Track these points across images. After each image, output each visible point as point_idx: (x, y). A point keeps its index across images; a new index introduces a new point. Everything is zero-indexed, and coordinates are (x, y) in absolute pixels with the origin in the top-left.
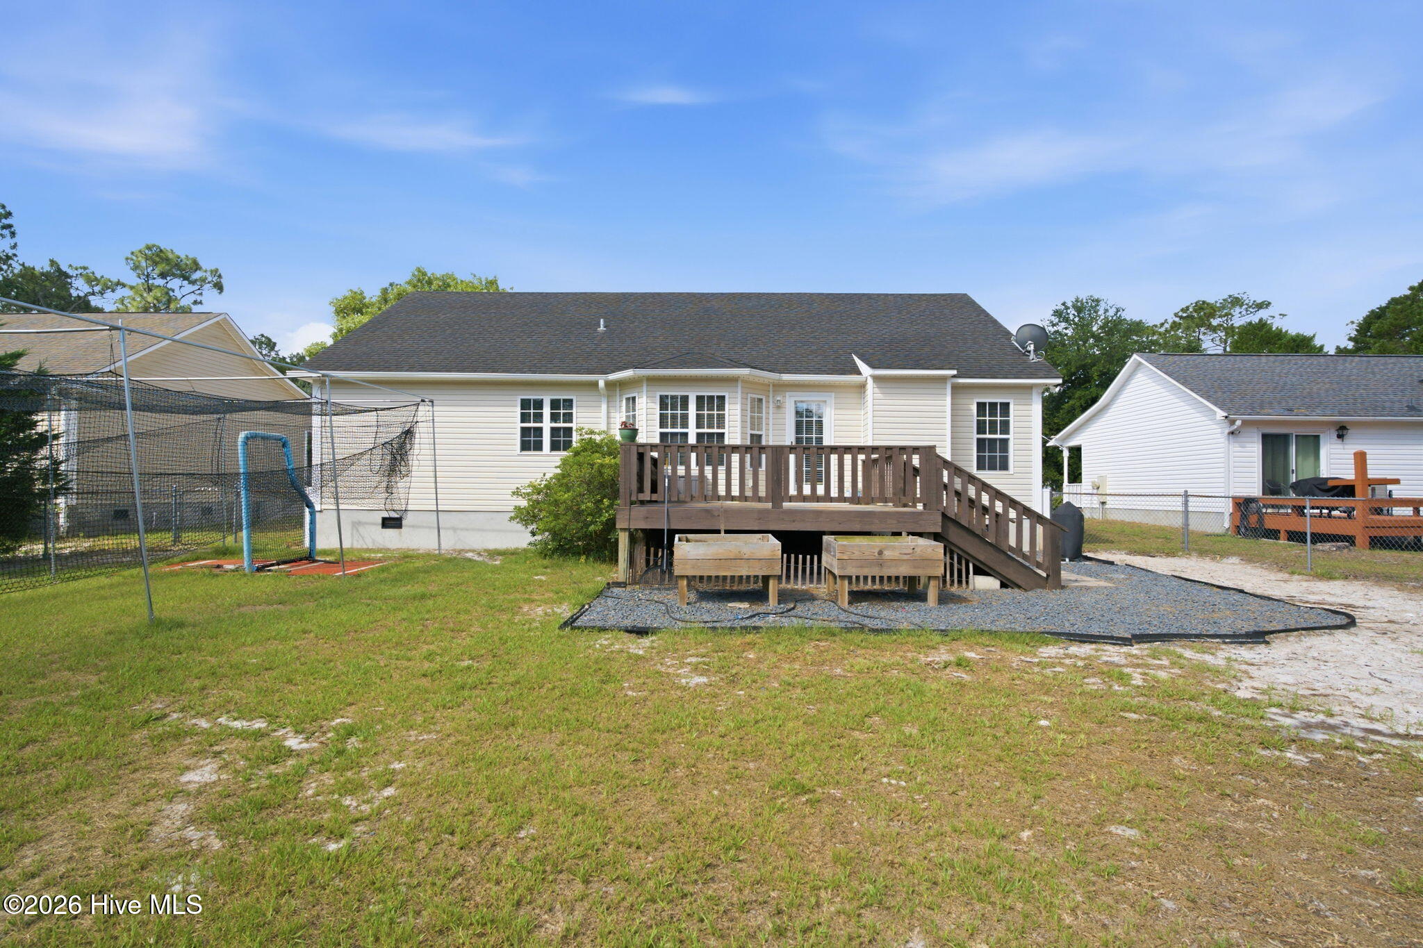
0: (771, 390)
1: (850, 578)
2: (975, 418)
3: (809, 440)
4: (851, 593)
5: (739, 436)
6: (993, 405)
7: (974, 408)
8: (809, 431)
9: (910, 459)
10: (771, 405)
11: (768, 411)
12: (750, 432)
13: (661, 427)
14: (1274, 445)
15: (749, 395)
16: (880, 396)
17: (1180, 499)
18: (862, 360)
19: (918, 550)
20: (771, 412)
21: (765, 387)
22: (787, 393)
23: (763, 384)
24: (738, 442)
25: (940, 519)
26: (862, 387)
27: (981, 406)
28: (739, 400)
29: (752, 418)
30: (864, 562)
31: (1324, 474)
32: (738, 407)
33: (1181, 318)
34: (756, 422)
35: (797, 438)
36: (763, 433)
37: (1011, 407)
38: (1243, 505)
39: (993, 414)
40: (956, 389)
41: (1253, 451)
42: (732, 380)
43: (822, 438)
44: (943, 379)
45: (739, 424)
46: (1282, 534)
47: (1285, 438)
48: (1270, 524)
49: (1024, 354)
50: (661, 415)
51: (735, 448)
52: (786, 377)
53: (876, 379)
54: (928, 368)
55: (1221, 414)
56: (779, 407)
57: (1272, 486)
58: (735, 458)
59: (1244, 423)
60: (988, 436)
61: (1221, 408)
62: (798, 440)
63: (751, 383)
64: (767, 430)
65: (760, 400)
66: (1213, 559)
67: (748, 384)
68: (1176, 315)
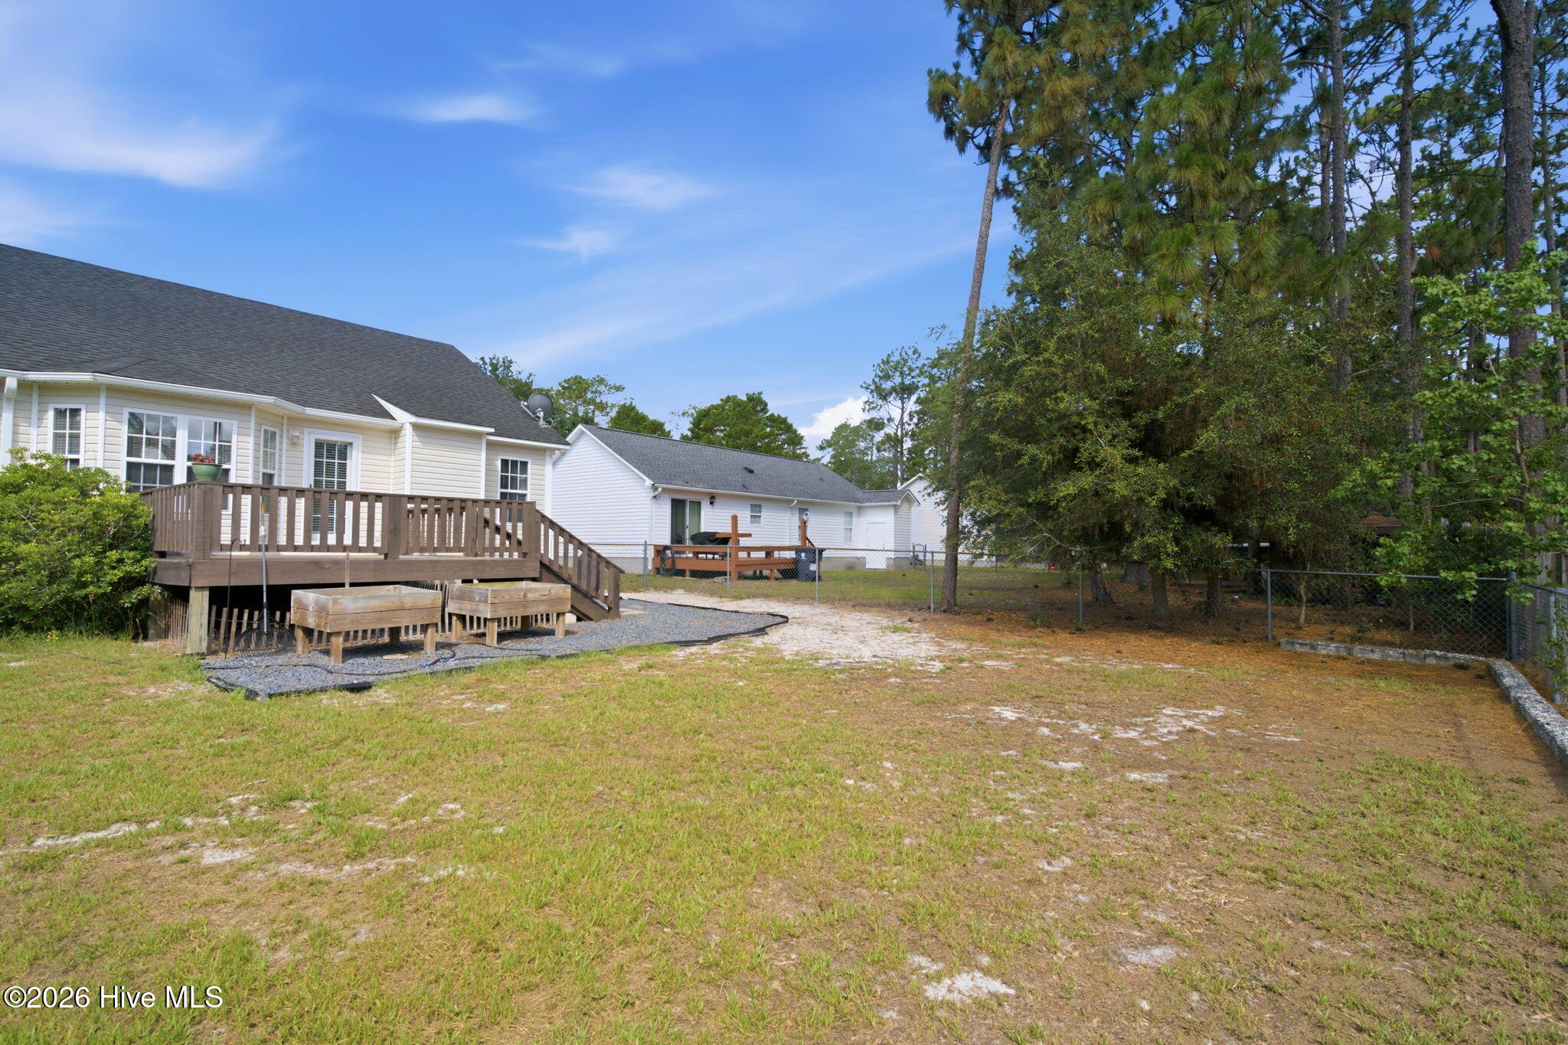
0: (285, 424)
1: (499, 620)
2: (500, 474)
3: (330, 484)
4: (499, 634)
5: (250, 474)
6: (515, 463)
7: (499, 464)
8: (330, 473)
9: (482, 512)
10: (285, 441)
11: (282, 445)
12: (262, 470)
13: (129, 454)
14: (678, 506)
15: (264, 427)
16: (419, 444)
17: (642, 548)
18: (396, 405)
19: (553, 591)
20: (284, 449)
21: (279, 419)
22: (305, 430)
23: (276, 415)
24: (249, 481)
25: (538, 565)
26: (395, 433)
27: (505, 462)
28: (252, 431)
29: (266, 453)
30: (512, 604)
31: (703, 530)
32: (251, 439)
33: (563, 388)
34: (268, 458)
35: (315, 481)
36: (276, 472)
37: (529, 466)
38: (660, 551)
39: (514, 471)
40: (491, 445)
41: (666, 509)
42: (246, 408)
43: (345, 483)
44: (480, 435)
45: (251, 460)
46: (688, 573)
47: (683, 502)
48: (679, 566)
49: (534, 419)
50: (130, 439)
51: (246, 488)
52: (310, 411)
53: (415, 426)
54: (468, 423)
55: (649, 482)
56: (294, 444)
57: (677, 537)
58: (246, 500)
59: (664, 490)
60: (509, 491)
61: (649, 476)
62: (317, 483)
63: (266, 412)
64: (280, 469)
65: (274, 434)
66: (666, 592)
67: (263, 414)
68: (560, 384)
